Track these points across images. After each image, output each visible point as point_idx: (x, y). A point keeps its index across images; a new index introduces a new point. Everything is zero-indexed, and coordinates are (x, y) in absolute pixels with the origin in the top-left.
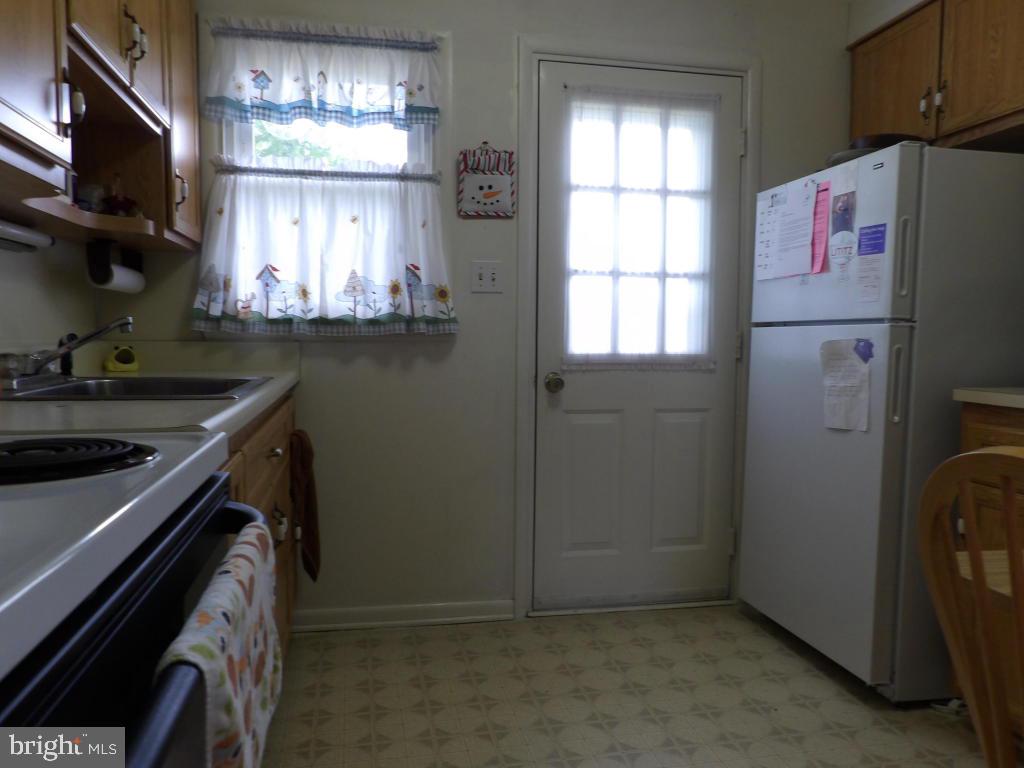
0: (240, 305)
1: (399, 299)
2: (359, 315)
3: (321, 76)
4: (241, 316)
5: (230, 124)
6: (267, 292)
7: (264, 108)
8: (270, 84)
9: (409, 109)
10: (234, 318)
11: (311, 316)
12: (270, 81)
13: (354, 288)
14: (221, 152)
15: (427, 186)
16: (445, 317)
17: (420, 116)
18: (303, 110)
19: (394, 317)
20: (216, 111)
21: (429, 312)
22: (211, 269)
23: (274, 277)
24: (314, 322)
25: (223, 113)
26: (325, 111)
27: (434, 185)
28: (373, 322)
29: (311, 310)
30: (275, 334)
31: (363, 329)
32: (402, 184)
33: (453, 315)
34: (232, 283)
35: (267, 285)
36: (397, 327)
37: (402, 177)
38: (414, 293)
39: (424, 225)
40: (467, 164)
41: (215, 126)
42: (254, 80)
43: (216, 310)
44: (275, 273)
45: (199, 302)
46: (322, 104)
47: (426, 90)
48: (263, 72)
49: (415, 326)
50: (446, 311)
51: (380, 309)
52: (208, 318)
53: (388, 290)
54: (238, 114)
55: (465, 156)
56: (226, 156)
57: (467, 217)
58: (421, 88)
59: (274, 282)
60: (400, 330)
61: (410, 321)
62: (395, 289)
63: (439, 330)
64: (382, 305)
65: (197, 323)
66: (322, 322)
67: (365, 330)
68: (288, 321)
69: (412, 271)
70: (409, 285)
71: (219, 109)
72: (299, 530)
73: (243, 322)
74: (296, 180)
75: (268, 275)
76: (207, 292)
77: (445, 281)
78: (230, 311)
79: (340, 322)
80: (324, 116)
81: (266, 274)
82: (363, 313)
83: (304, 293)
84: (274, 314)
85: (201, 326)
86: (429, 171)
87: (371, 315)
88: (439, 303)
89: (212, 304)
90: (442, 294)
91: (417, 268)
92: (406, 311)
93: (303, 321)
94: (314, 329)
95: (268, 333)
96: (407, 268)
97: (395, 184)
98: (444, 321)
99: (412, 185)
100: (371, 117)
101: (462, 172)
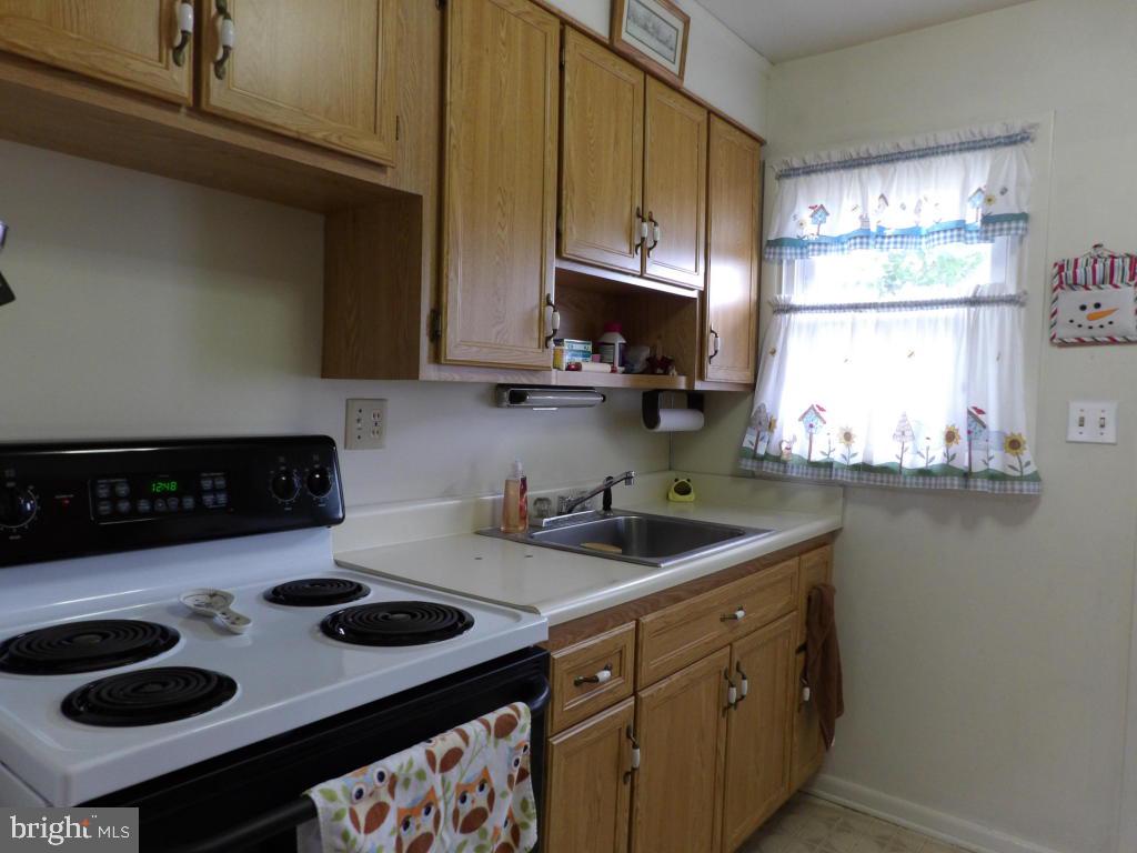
0: (784, 446)
1: (954, 448)
2: (907, 464)
3: (882, 201)
4: (784, 457)
5: (791, 263)
6: (811, 435)
7: (820, 244)
8: (828, 218)
9: (987, 219)
10: (778, 459)
11: (854, 461)
12: (827, 214)
13: (903, 433)
14: (780, 292)
15: (1007, 309)
16: (1018, 474)
17: (1005, 226)
18: (858, 240)
19: (947, 470)
20: (774, 254)
21: (995, 465)
22: (762, 409)
23: (820, 418)
24: (856, 467)
25: (781, 254)
26: (883, 237)
27: (1015, 308)
28: (924, 473)
29: (855, 455)
30: (815, 477)
31: (908, 480)
32: (973, 309)
33: (1028, 471)
34: (778, 424)
35: (811, 426)
36: (948, 482)
37: (974, 302)
38: (974, 443)
39: (998, 359)
40: (1065, 277)
41: (776, 267)
42: (812, 216)
43: (761, 451)
44: (821, 413)
45: (749, 440)
46: (881, 229)
47: (1011, 194)
48: (822, 207)
49: (972, 482)
50: (1017, 466)
51: (933, 458)
52: (755, 456)
53: (943, 436)
54: (799, 251)
55: (1061, 268)
56: (784, 295)
57: (1064, 344)
58: (1004, 191)
59: (820, 423)
60: (952, 485)
61: (967, 475)
62: (950, 436)
63: (1005, 490)
64: (936, 455)
65: (744, 462)
66: (865, 468)
67: (911, 482)
68: (829, 465)
69: (975, 415)
70: (969, 432)
71: (778, 250)
72: (807, 692)
73: (785, 463)
74: (850, 315)
75: (813, 415)
76: (756, 433)
77: (1021, 428)
78: (773, 452)
79: (884, 470)
80: (882, 243)
81: (811, 416)
82: (912, 462)
83: (848, 437)
84: (817, 457)
85: (749, 465)
86: (1012, 290)
87: (921, 464)
88: (1008, 454)
89: (760, 443)
90: (1014, 444)
91: (981, 412)
92: (962, 462)
93: (843, 467)
94: (856, 476)
95: (809, 477)
96: (969, 413)
97: (963, 311)
98: (1013, 479)
99: (985, 312)
100: (936, 236)
101: (1055, 290)
